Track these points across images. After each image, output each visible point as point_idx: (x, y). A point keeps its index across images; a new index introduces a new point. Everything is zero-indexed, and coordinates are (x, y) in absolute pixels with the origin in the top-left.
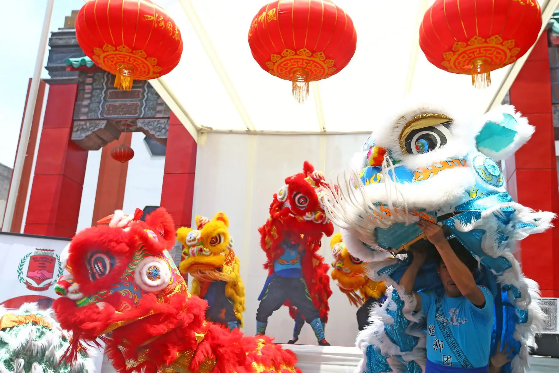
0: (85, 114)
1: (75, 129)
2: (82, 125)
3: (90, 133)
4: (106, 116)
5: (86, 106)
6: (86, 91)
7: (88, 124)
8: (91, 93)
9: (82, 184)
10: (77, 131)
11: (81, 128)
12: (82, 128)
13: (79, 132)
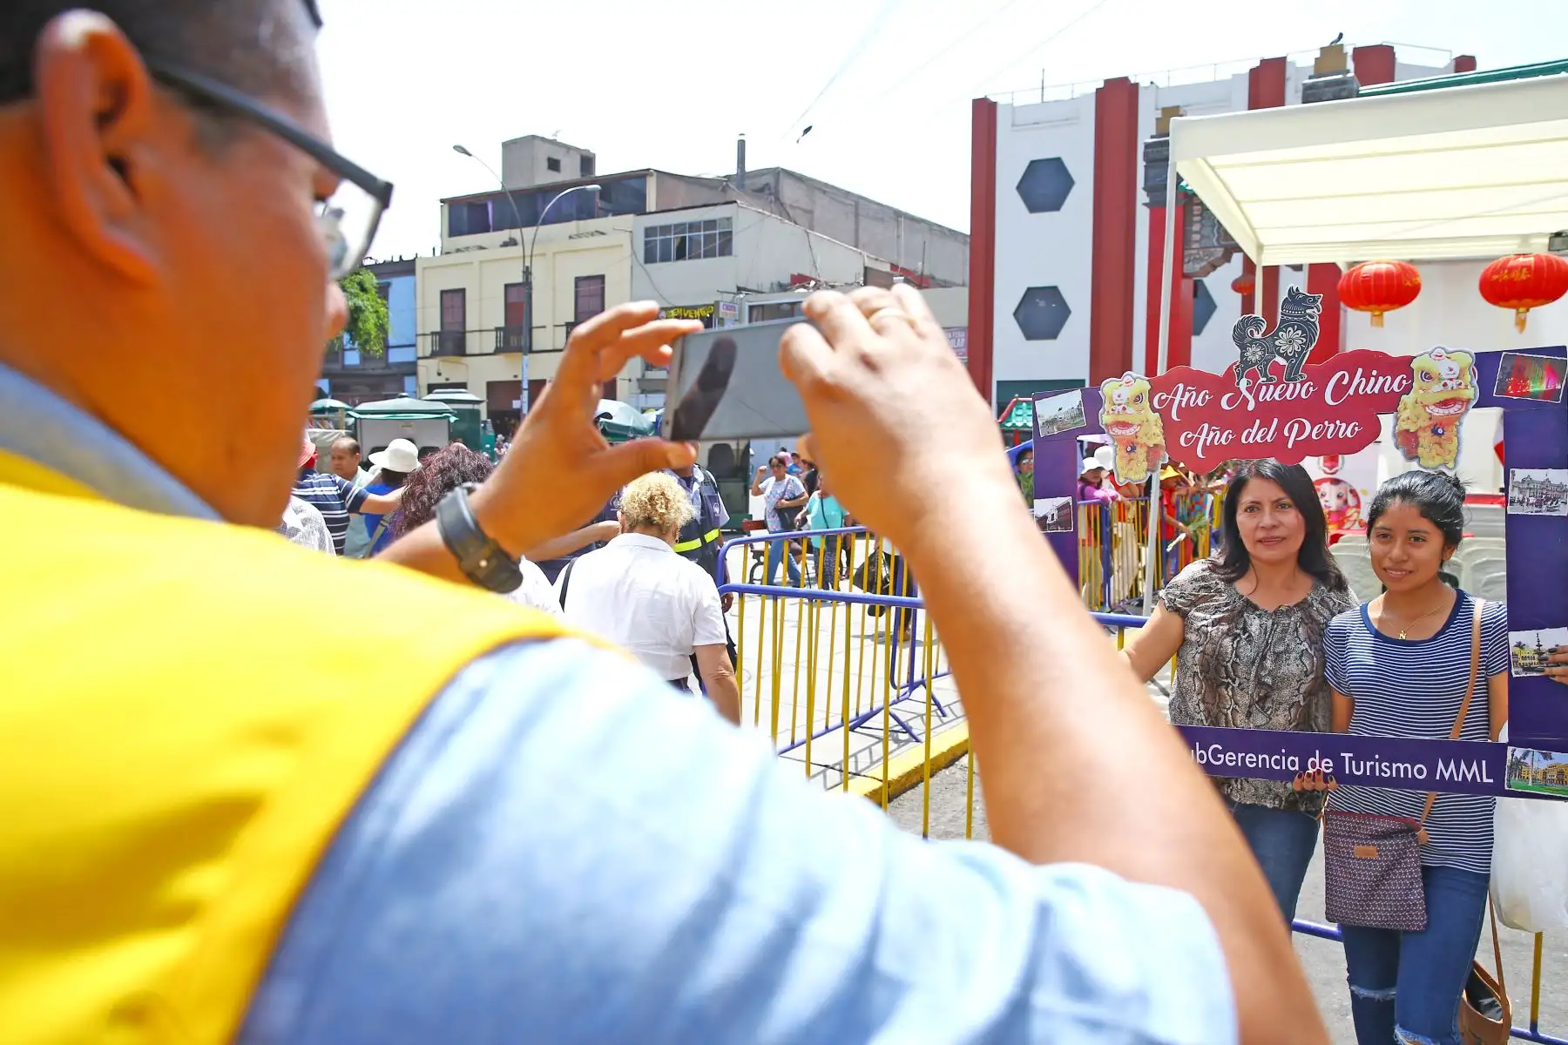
0: (1197, 242)
1: (1186, 260)
2: (1195, 254)
3: (1204, 264)
4: (1223, 243)
5: (1196, 232)
6: (1196, 213)
7: (1201, 253)
8: (1201, 215)
9: (1205, 323)
10: (1188, 262)
11: (1192, 258)
12: (1195, 258)
13: (1191, 263)
